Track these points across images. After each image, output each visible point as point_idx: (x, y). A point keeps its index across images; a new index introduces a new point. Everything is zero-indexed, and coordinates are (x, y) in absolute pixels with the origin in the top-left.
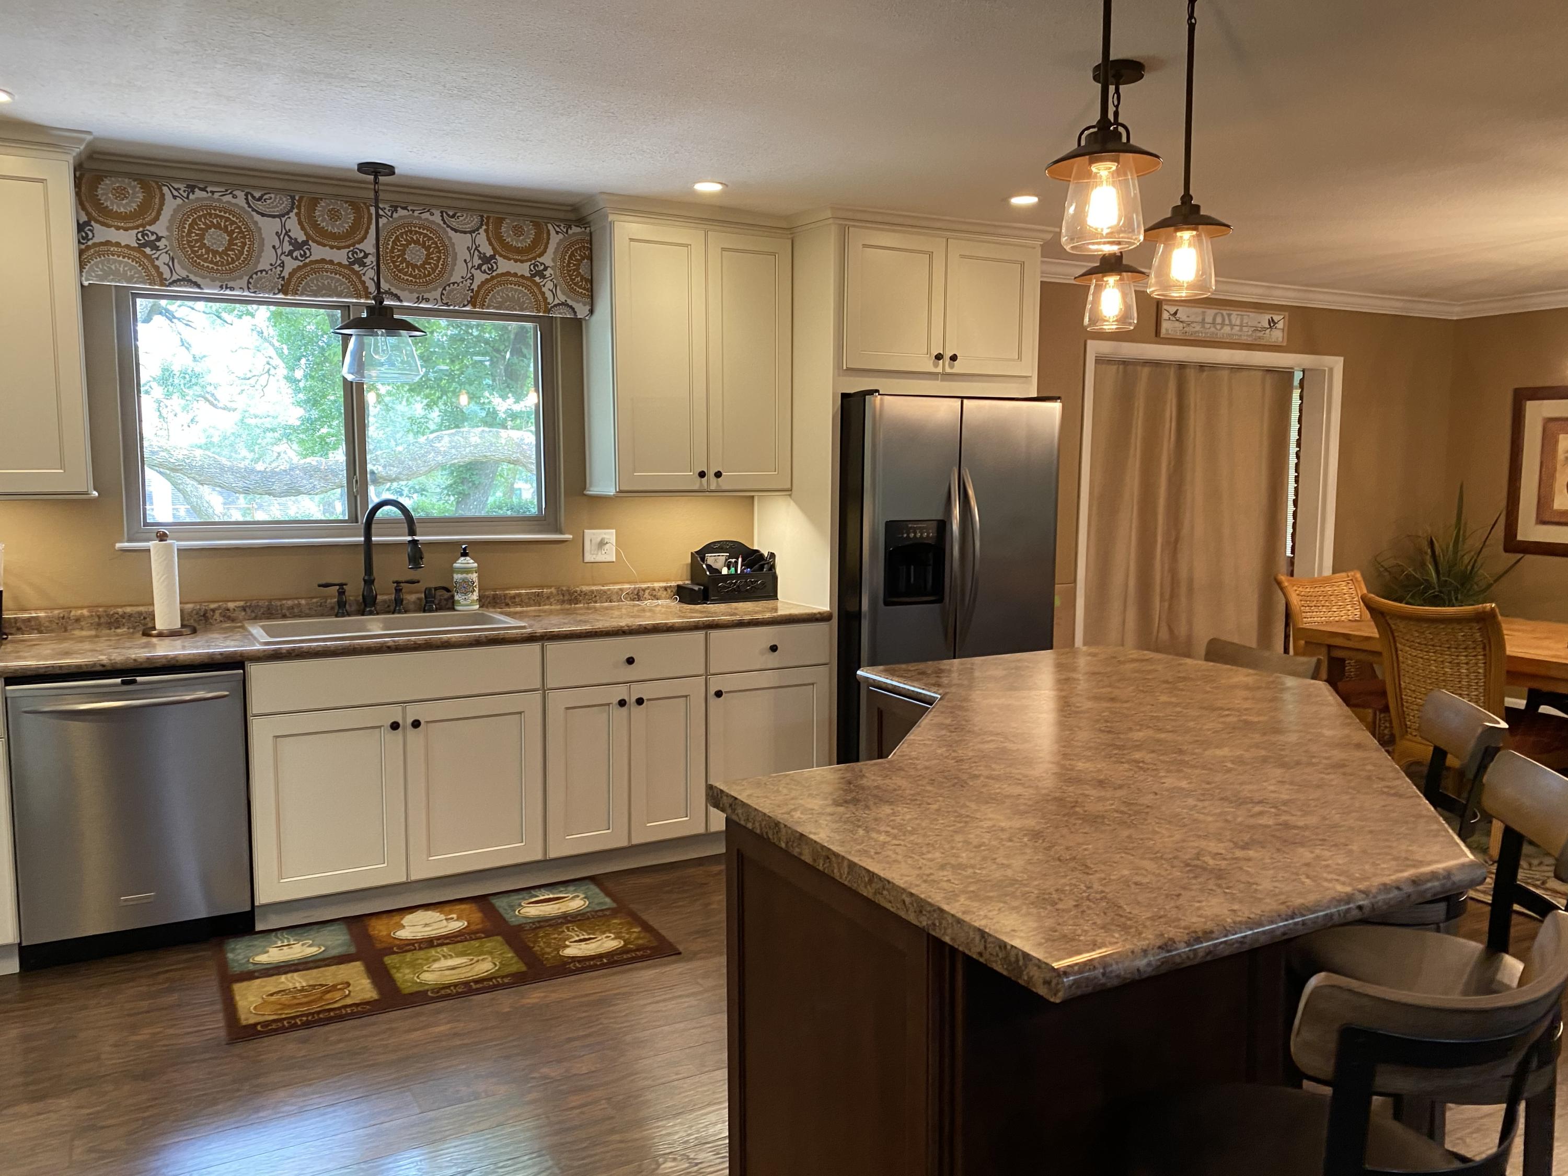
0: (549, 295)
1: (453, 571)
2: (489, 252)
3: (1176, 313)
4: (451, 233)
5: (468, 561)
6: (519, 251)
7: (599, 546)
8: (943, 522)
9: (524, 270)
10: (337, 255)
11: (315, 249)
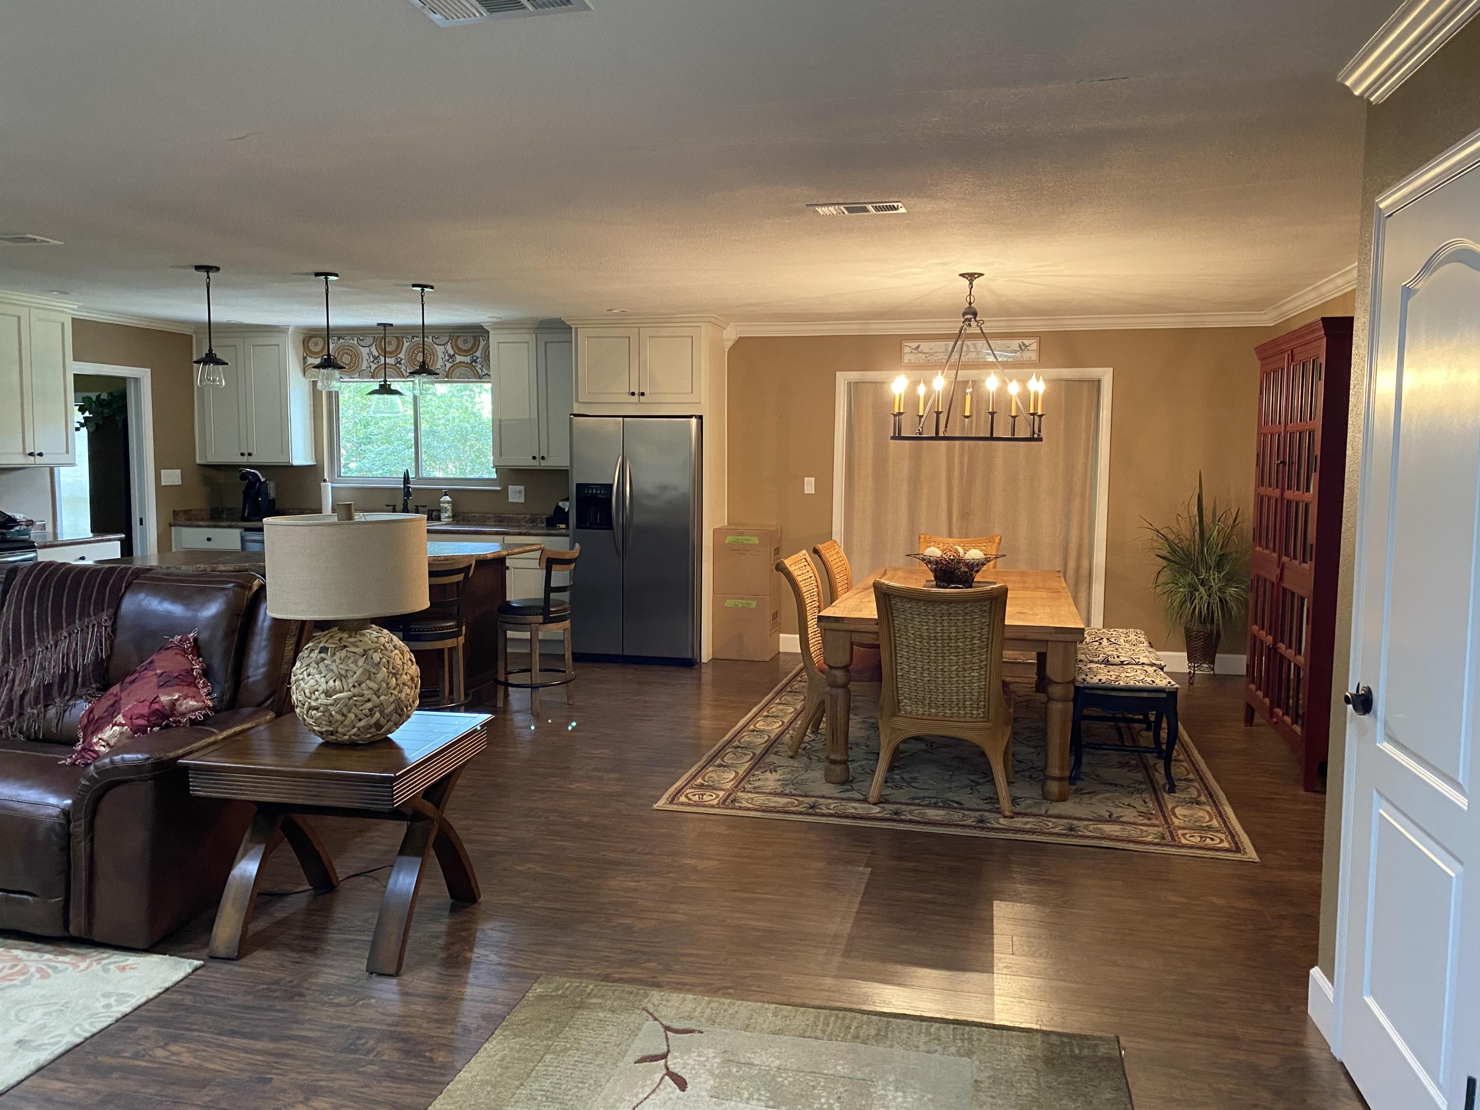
0: (479, 371)
1: (440, 502)
2: (452, 353)
3: (918, 347)
4: (436, 346)
5: (448, 498)
6: (465, 351)
7: (516, 494)
8: (611, 485)
9: (468, 359)
10: (391, 361)
11: (382, 359)
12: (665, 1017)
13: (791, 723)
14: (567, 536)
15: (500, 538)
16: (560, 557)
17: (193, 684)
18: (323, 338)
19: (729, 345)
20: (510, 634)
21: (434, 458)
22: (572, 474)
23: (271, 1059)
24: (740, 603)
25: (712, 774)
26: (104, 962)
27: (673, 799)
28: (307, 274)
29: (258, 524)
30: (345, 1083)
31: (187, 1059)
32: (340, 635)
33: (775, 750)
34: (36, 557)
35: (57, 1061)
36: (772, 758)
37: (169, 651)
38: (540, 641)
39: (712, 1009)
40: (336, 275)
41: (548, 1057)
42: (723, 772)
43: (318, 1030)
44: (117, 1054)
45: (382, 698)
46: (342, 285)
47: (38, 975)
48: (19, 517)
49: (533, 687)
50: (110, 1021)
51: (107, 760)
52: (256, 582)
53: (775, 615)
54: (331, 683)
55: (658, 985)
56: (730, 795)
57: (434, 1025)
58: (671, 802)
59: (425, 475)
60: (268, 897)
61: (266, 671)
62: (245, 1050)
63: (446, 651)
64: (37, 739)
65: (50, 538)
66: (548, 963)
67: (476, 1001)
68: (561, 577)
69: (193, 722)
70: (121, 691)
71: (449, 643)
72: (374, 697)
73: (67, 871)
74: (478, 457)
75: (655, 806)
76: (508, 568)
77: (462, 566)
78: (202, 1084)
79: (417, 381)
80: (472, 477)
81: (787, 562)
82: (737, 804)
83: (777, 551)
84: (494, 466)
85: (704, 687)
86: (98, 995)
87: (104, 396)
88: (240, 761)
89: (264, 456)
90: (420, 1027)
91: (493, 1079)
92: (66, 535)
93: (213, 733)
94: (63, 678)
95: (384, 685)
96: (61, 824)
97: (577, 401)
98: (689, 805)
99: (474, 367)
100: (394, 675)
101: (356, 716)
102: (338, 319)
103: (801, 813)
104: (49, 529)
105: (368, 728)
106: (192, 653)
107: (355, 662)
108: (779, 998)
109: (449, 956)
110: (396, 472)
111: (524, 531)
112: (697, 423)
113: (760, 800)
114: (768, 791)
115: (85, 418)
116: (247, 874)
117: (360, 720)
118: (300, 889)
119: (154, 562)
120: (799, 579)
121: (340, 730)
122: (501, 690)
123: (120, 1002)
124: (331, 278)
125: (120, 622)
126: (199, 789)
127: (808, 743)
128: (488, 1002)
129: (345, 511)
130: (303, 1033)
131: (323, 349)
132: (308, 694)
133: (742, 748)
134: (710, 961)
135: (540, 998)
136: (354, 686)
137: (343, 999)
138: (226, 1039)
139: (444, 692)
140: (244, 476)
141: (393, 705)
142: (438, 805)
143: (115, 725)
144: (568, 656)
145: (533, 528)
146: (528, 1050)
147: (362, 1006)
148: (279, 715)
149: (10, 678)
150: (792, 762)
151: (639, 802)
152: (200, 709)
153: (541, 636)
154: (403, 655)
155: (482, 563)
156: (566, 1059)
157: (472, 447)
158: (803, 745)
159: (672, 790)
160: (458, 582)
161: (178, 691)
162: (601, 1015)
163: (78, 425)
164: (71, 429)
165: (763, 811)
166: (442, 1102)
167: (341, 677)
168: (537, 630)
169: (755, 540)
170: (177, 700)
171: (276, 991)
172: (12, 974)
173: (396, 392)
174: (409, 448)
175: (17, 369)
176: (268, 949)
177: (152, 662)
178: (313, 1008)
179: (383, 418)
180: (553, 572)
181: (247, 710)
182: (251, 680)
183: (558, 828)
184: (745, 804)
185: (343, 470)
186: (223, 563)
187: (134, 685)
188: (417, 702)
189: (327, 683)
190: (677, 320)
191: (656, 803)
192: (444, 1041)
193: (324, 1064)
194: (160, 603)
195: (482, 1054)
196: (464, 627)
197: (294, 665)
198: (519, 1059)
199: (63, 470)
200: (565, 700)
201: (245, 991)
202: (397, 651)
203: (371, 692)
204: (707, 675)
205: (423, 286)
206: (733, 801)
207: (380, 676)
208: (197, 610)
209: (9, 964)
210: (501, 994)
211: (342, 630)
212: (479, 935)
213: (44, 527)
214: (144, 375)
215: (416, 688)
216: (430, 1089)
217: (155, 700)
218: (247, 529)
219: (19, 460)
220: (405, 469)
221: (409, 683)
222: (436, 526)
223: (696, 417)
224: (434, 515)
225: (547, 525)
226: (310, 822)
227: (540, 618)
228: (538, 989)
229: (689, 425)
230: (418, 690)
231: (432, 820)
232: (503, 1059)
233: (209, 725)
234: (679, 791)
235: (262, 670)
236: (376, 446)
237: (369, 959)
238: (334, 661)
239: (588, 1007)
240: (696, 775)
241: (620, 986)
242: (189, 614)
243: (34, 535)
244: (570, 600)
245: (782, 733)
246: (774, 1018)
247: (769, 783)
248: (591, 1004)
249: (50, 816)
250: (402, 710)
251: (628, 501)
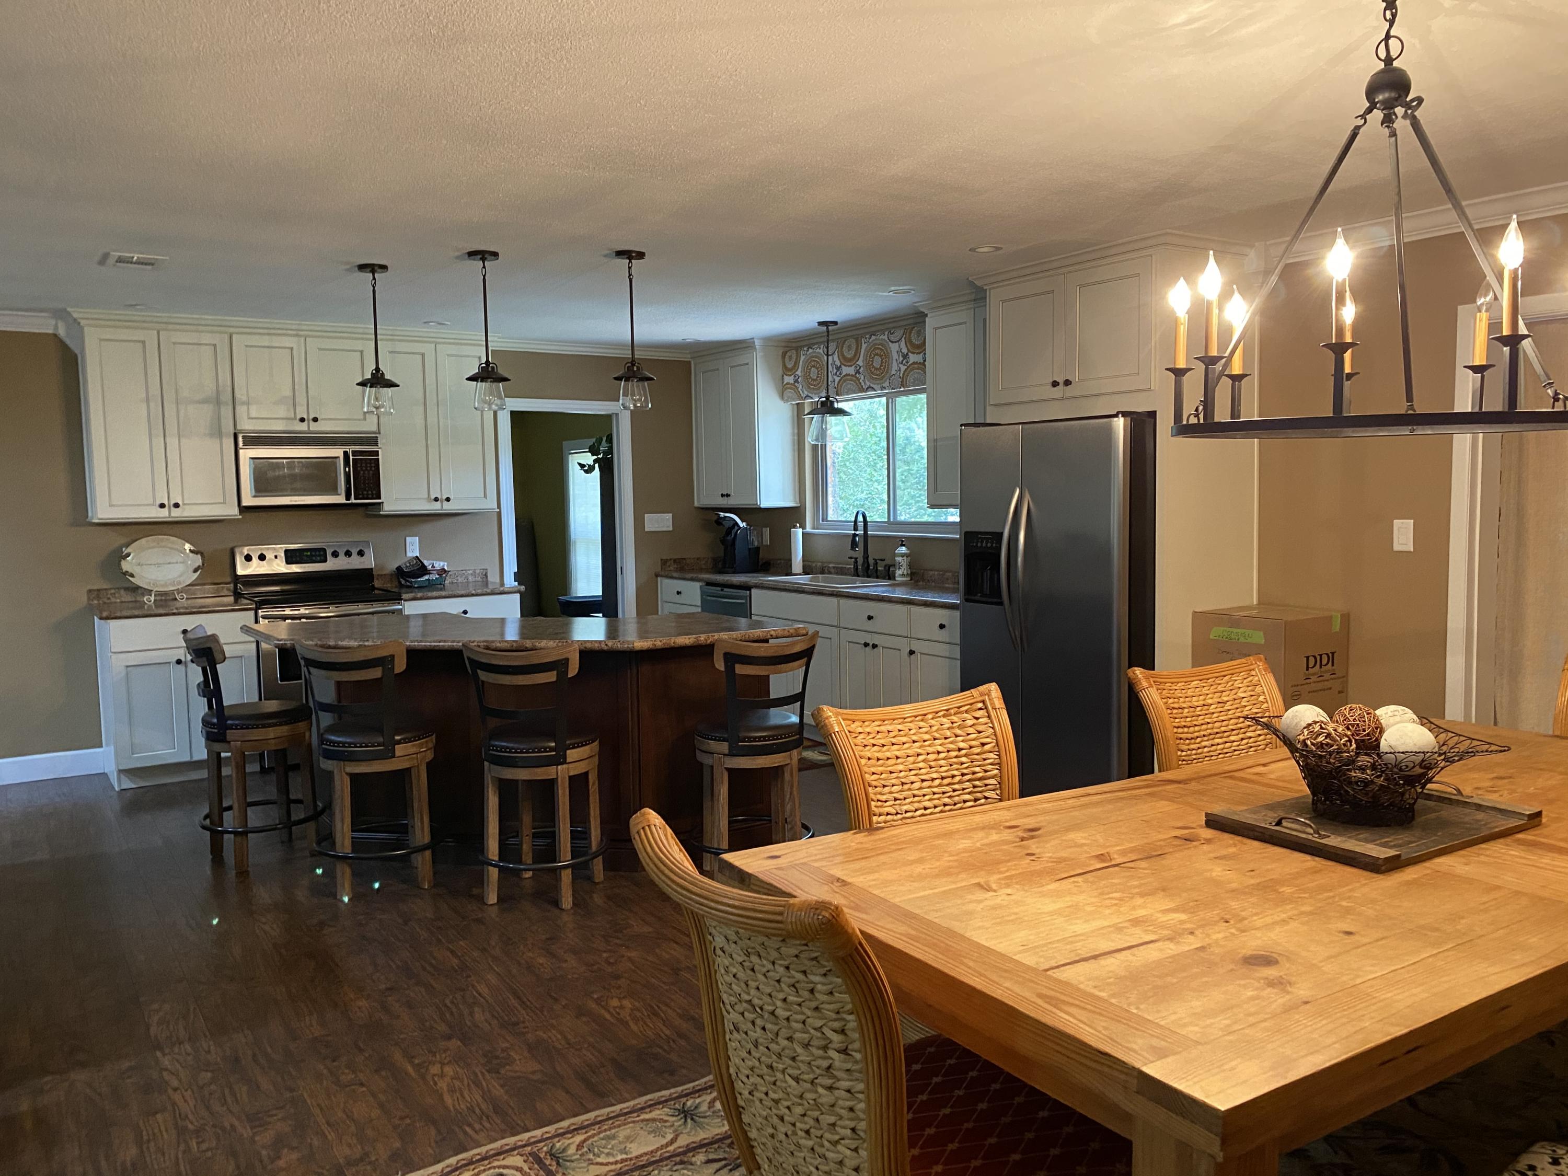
2: (905, 351)
5: (903, 549)
6: (918, 347)
8: (1002, 535)
9: (920, 358)
10: (851, 370)
18: (796, 350)
22: (962, 518)
48: (436, 565)
89: (741, 497)
97: (990, 403)
104: (494, 578)
140: (719, 521)
169: (1258, 638)
175: (421, 408)
219: (423, 506)
251: (1020, 560)
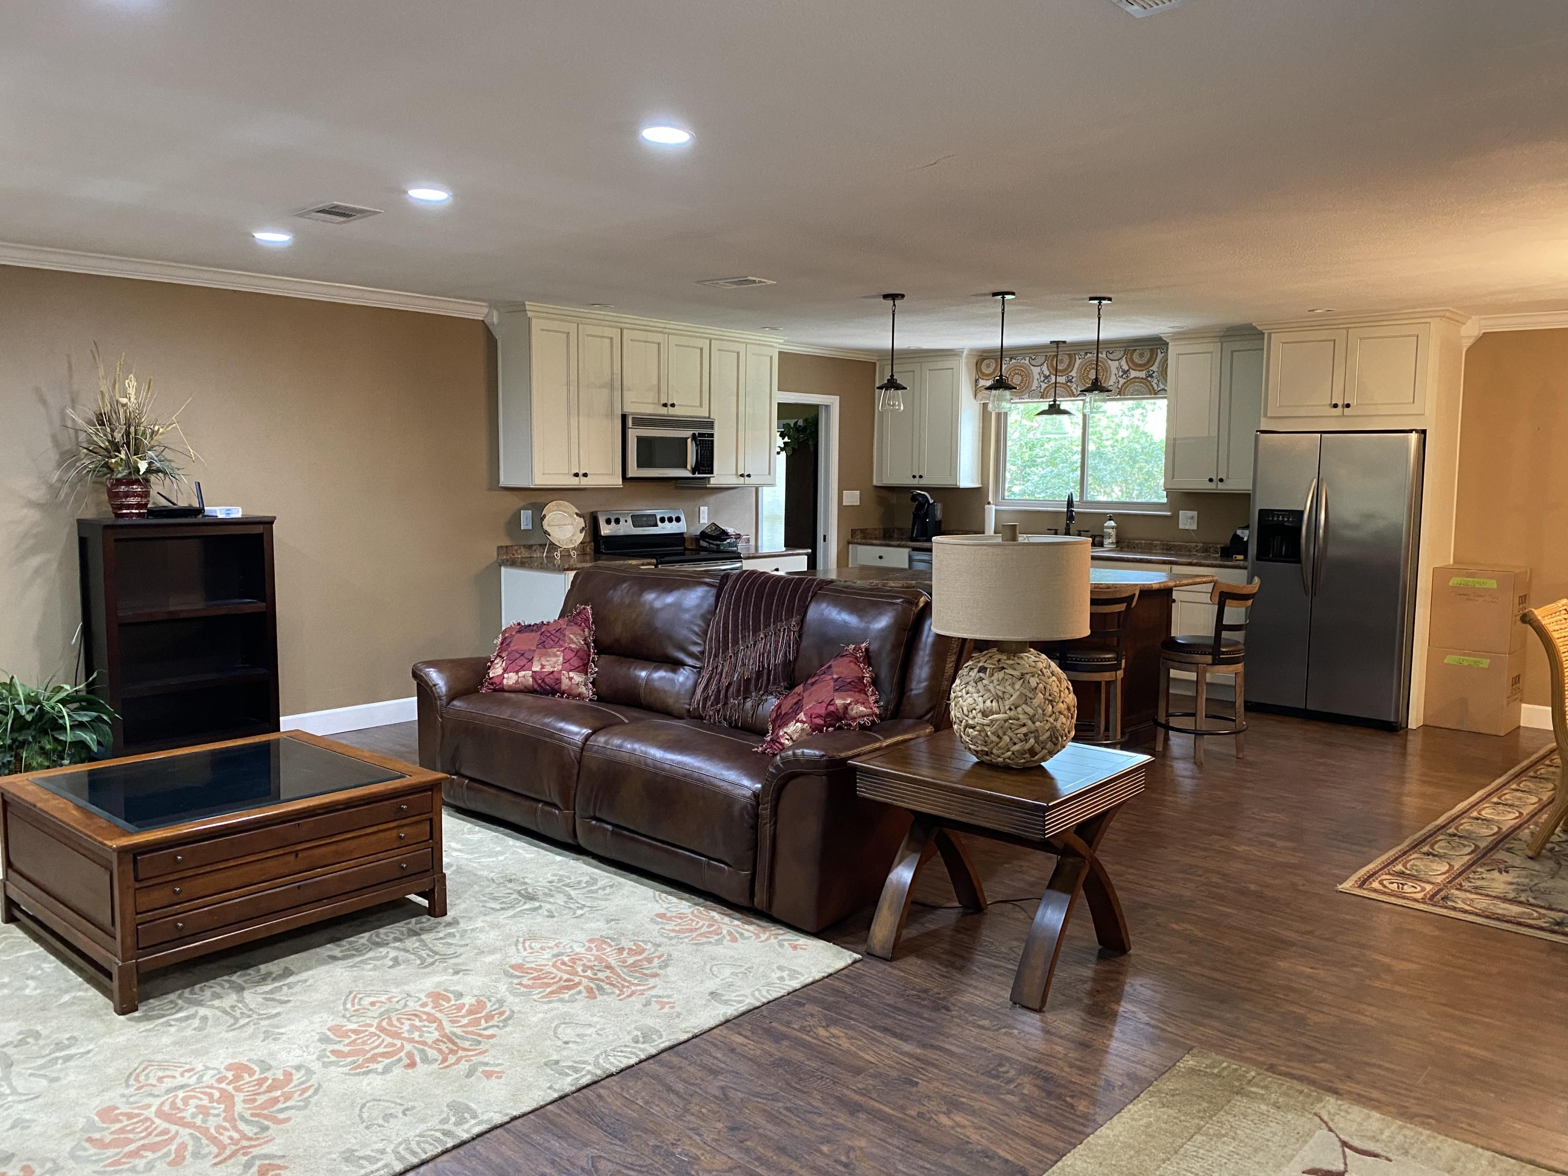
0: (1155, 386)
1: (1103, 527)
2: (1126, 368)
4: (1110, 362)
5: (1112, 523)
6: (1141, 365)
7: (1188, 520)
8: (1302, 512)
9: (1143, 374)
10: (1062, 379)
11: (1053, 377)
12: (1342, 1129)
13: (1533, 816)
14: (1245, 568)
15: (1167, 567)
16: (1236, 591)
17: (863, 691)
18: (996, 359)
19: (1467, 344)
20: (1174, 673)
21: (1100, 481)
22: (1254, 499)
23: (918, 1064)
24: (1467, 661)
25: (1416, 862)
26: (780, 938)
27: (1364, 882)
28: (985, 295)
29: (926, 545)
30: (987, 1106)
31: (845, 1044)
32: (998, 656)
33: (1507, 846)
34: (741, 567)
35: (740, 1018)
36: (1501, 855)
37: (845, 658)
38: (1208, 684)
39: (1405, 1137)
40: (1013, 294)
41: (1198, 1138)
42: (1431, 862)
43: (962, 1048)
44: (788, 1024)
45: (1038, 724)
46: (1019, 304)
47: (728, 938)
48: (730, 531)
49: (1198, 734)
50: (783, 992)
51: (790, 753)
52: (922, 599)
53: (1517, 680)
54: (988, 703)
55: (1335, 1092)
56: (1440, 890)
57: (1075, 1071)
58: (1361, 886)
59: (1089, 499)
60: (920, 907)
61: (928, 686)
62: (896, 1049)
63: (1103, 684)
64: (736, 727)
65: (752, 551)
66: (1203, 1035)
67: (1121, 1057)
68: (1235, 614)
69: (862, 727)
70: (804, 691)
71: (1107, 676)
72: (1030, 723)
73: (755, 846)
74: (1147, 480)
75: (1340, 887)
76: (1174, 601)
77: (1126, 595)
78: (857, 1071)
79: (1088, 400)
80: (1139, 500)
81: (1539, 613)
82: (1450, 903)
83: (1523, 599)
84: (1166, 489)
85: (1410, 758)
86: (775, 967)
87: (801, 423)
88: (903, 769)
89: (934, 479)
90: (1062, 1070)
91: (1136, 1144)
92: (765, 549)
93: (878, 740)
94: (759, 674)
95: (1040, 711)
96: (751, 805)
97: (1265, 416)
98: (1384, 893)
99: (1149, 381)
100: (1051, 701)
101: (1011, 739)
102: (1011, 341)
103: (1541, 929)
104: (752, 542)
105: (1022, 753)
106: (864, 662)
107: (1013, 685)
108: (1498, 1145)
109: (1095, 1004)
110: (1060, 496)
111: (1195, 561)
112: (1419, 441)
113: (1482, 903)
114: (1494, 894)
115: (785, 443)
116: (903, 880)
117: (1015, 744)
118: (949, 905)
119: (833, 576)
120: (1555, 635)
121: (995, 751)
122: (1161, 732)
123: (792, 977)
124: (1008, 297)
125: (805, 628)
126: (864, 790)
127: (1558, 843)
128: (1134, 1062)
129: (1010, 532)
130: (947, 1046)
131: (995, 370)
132: (965, 712)
133: (1460, 837)
134: (1404, 1080)
135: (1192, 1071)
136: (1010, 709)
137: (986, 1023)
138: (878, 1034)
139: (1099, 727)
140: (914, 498)
141: (1049, 733)
142: (1090, 843)
143: (798, 721)
144: (1240, 702)
145: (1205, 558)
146: (1176, 1124)
147: (1005, 1034)
148: (937, 729)
149: (719, 670)
150: (1530, 864)
151: (1319, 878)
152: (868, 715)
153: (1209, 678)
154: (1060, 682)
155: (1147, 593)
156: (1219, 1145)
157: (1141, 469)
158: (1549, 846)
159: (1362, 872)
160: (1119, 613)
161: (851, 696)
162: (1264, 1108)
163: (778, 450)
164: (774, 452)
165: (1487, 917)
166: (1082, 1153)
167: (998, 698)
168: (1205, 671)
169: (1492, 584)
170: (849, 704)
171: (924, 999)
172: (710, 932)
173: (1065, 412)
174: (1074, 471)
175: (735, 398)
176: (918, 957)
177: (830, 667)
178: (958, 1025)
179: (1049, 440)
180: (1226, 608)
181: (910, 722)
182: (914, 692)
183: (1222, 891)
184: (1460, 905)
185: (1007, 494)
186: (895, 579)
187: (815, 687)
188: (1073, 733)
189: (984, 702)
190: (1398, 317)
191: (1341, 884)
192: (1086, 1091)
193: (966, 1082)
194: (839, 613)
195: (1125, 1114)
196: (1123, 661)
197: (953, 681)
198: (1166, 1131)
199: (765, 489)
200: (1234, 752)
201: (898, 993)
202: (1054, 678)
203: (1026, 716)
204: (1415, 744)
205: (1100, 299)
206: (1445, 898)
207: (1036, 702)
208: (869, 622)
209: (707, 923)
210: (1150, 1056)
211: (1001, 651)
212: (1127, 988)
213: (748, 541)
214: (834, 402)
215: (1072, 718)
216: (1071, 1137)
217: (831, 703)
218: (915, 549)
219: (732, 481)
220: (1069, 492)
221: (1065, 712)
222: (1099, 552)
223: (1417, 431)
224: (1098, 542)
225: (1221, 556)
226: (962, 840)
227: (1209, 659)
228: (1189, 1062)
229: (1407, 441)
230: (1074, 721)
231: (1084, 857)
232: (1149, 1125)
233: (875, 732)
234: (1372, 876)
235: (924, 684)
236: (1040, 469)
237: (1013, 989)
238: (992, 682)
239: (1248, 1095)
240: (1396, 859)
241: (1288, 1082)
242: (862, 625)
243: (741, 547)
244: (1246, 640)
245: (1519, 827)
246: (1490, 1168)
247: (1494, 885)
248: (1252, 1092)
249: (744, 796)
250: (1057, 739)
251: (1321, 531)
